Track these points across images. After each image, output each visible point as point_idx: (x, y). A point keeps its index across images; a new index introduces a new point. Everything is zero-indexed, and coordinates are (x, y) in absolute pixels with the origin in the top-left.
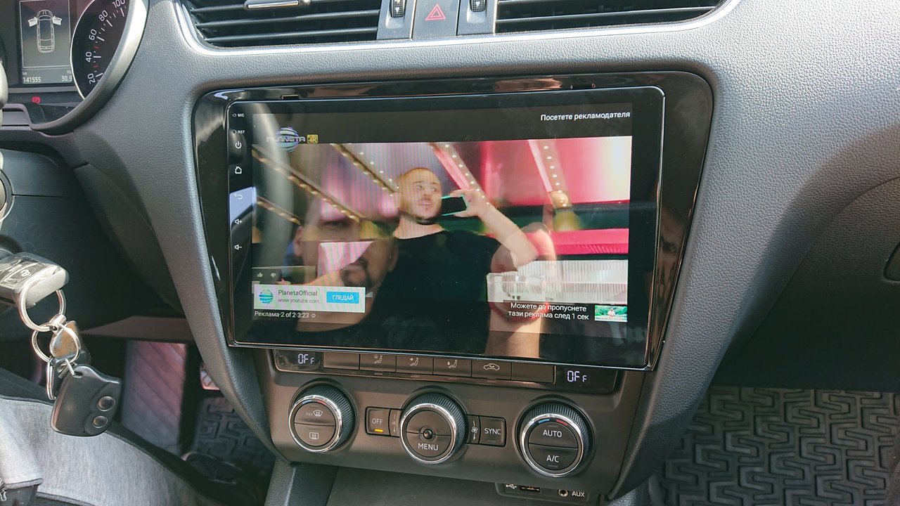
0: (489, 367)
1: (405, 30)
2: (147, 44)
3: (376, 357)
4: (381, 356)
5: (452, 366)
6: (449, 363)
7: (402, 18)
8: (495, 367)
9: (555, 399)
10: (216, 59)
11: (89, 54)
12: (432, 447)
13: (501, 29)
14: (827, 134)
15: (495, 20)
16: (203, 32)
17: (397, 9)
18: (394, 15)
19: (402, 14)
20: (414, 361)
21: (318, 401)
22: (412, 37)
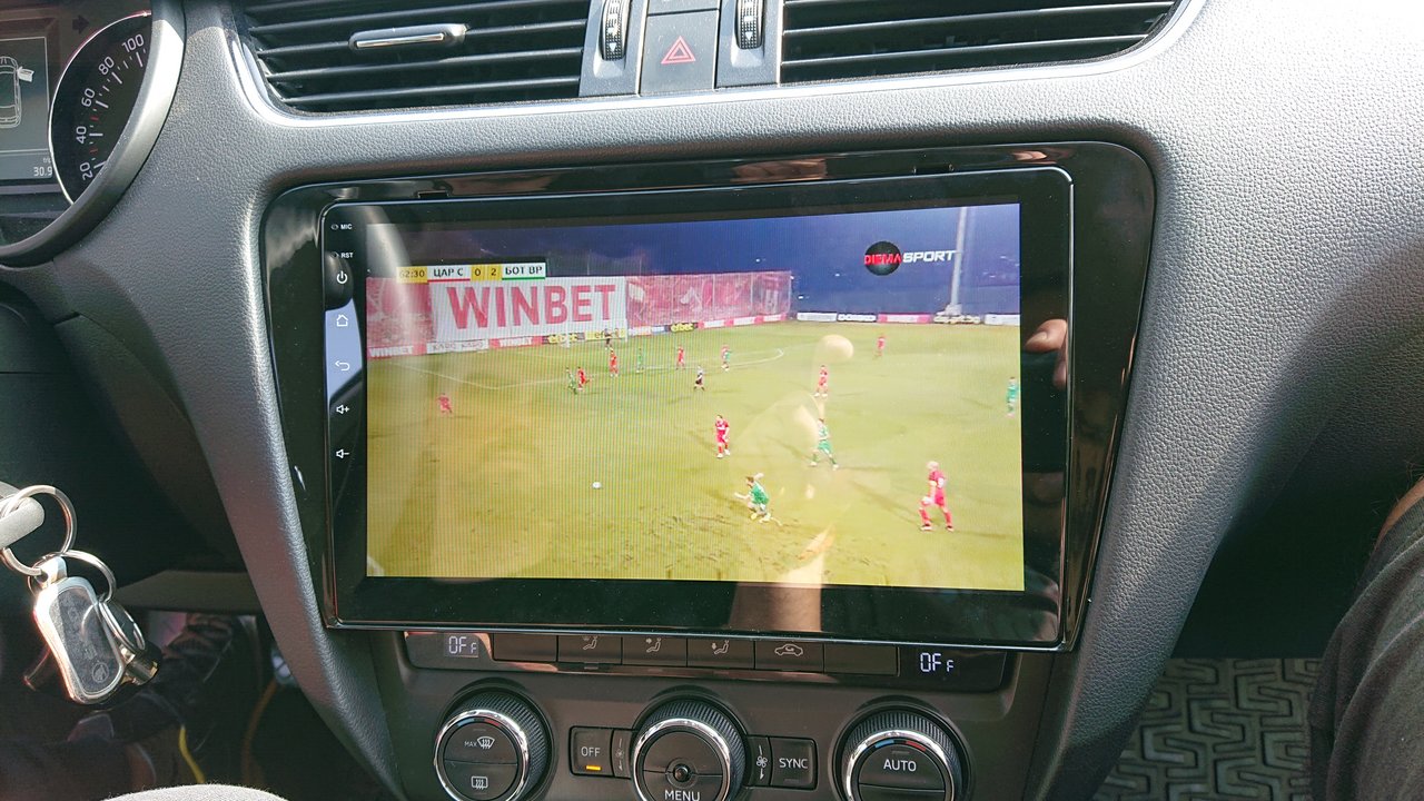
0: (784, 651)
1: (628, 81)
2: (182, 109)
3: (586, 639)
4: (595, 638)
5: (721, 651)
6: (714, 646)
7: (622, 60)
8: (797, 651)
9: (901, 704)
10: (301, 132)
11: (83, 130)
12: (689, 796)
13: (789, 76)
14: (1347, 242)
15: (779, 62)
16: (279, 88)
17: (613, 46)
18: (606, 56)
19: (621, 54)
20: (653, 644)
21: (486, 720)
22: (639, 92)
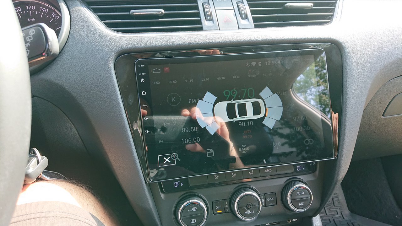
0: (267, 171)
1: (215, 26)
3: (216, 176)
4: (218, 175)
5: (251, 174)
6: (249, 173)
7: (212, 21)
8: (270, 170)
12: (251, 212)
13: (256, 26)
15: (253, 23)
17: (209, 17)
18: (207, 20)
19: (211, 19)
20: (234, 175)
21: (194, 203)
22: (219, 29)
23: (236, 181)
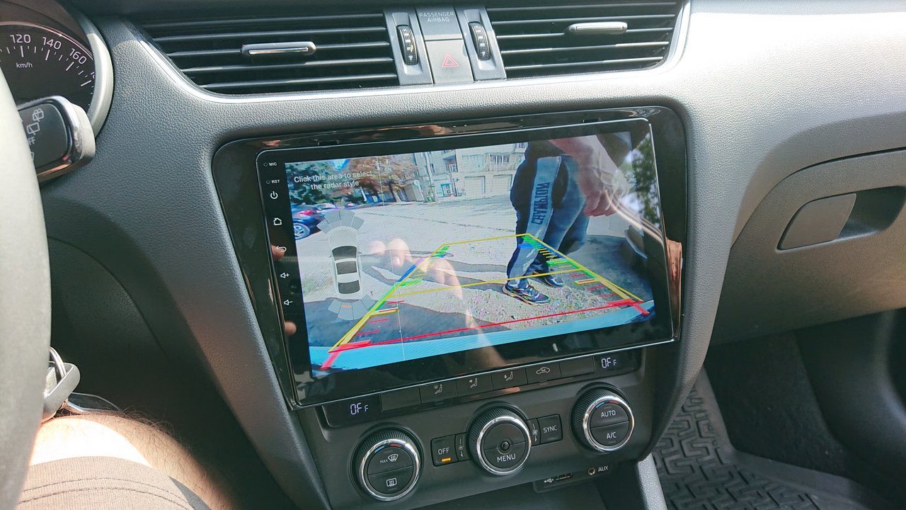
0: (541, 371)
3: (436, 388)
4: (441, 385)
5: (509, 378)
6: (506, 377)
7: (417, 65)
8: (547, 370)
9: (597, 386)
12: (510, 457)
13: (511, 75)
15: (503, 67)
16: (193, 78)
17: (411, 57)
18: (407, 62)
19: (417, 61)
20: (473, 383)
21: (392, 445)
22: (434, 83)
23: (478, 396)
